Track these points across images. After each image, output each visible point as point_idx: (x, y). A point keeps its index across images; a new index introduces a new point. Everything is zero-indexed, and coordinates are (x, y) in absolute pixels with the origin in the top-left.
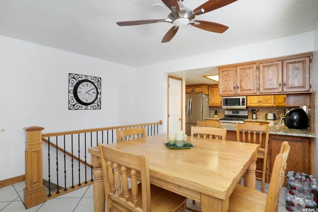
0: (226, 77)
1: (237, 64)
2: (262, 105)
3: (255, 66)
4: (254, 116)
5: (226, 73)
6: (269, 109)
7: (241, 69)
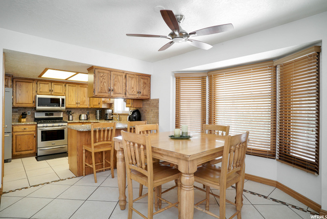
0: (102, 78)
1: (113, 69)
2: (79, 106)
3: (124, 75)
4: (71, 117)
5: (102, 74)
6: (82, 110)
7: (114, 74)
